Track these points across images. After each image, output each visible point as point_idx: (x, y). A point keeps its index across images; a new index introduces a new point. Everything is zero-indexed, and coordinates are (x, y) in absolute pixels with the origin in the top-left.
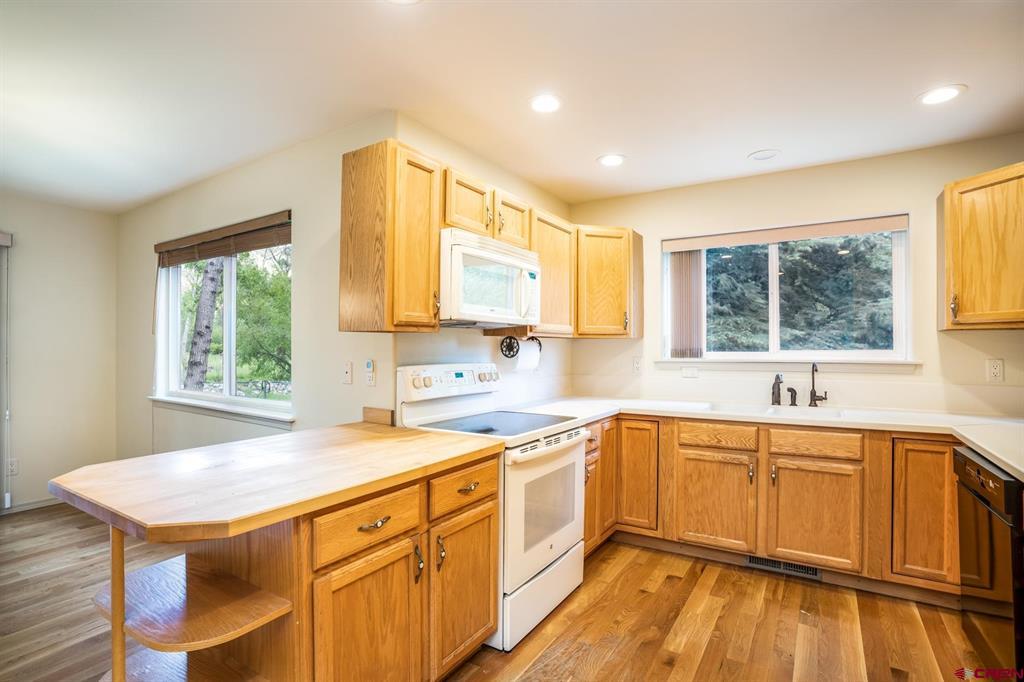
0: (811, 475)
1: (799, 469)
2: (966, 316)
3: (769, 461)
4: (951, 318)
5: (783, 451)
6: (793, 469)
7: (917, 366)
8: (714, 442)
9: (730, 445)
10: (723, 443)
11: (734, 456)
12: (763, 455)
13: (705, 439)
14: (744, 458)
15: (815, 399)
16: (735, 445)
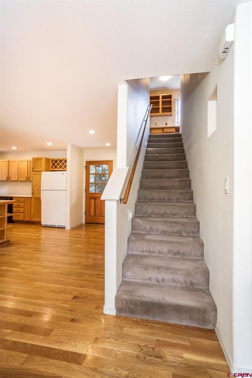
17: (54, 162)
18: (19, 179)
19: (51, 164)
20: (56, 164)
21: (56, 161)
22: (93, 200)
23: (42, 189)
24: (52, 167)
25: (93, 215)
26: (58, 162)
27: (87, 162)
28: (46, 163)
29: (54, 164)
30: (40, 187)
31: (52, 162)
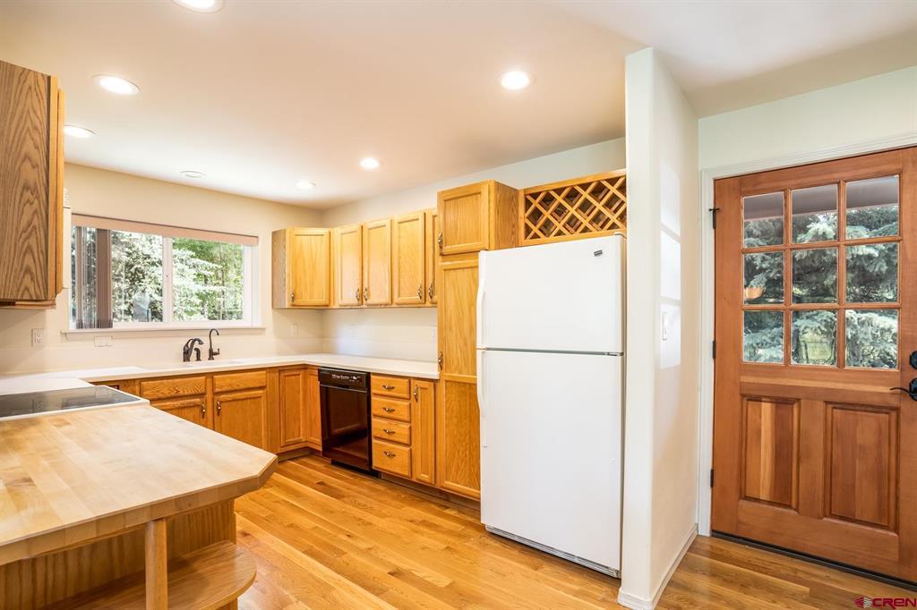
0: (240, 402)
1: (234, 400)
2: (297, 302)
3: (213, 399)
4: (291, 302)
5: (224, 389)
6: (230, 401)
7: (264, 329)
8: (173, 394)
9: (186, 393)
10: (181, 393)
11: (189, 401)
12: (209, 396)
13: (167, 393)
14: (198, 400)
15: (212, 354)
16: (190, 393)
17: (536, 203)
18: (396, 299)
19: (523, 215)
20: (547, 214)
21: (548, 199)
22: (767, 408)
23: (479, 345)
24: (528, 230)
25: (764, 495)
26: (560, 199)
27: (719, 183)
28: (498, 212)
29: (536, 215)
30: (473, 329)
31: (528, 204)
